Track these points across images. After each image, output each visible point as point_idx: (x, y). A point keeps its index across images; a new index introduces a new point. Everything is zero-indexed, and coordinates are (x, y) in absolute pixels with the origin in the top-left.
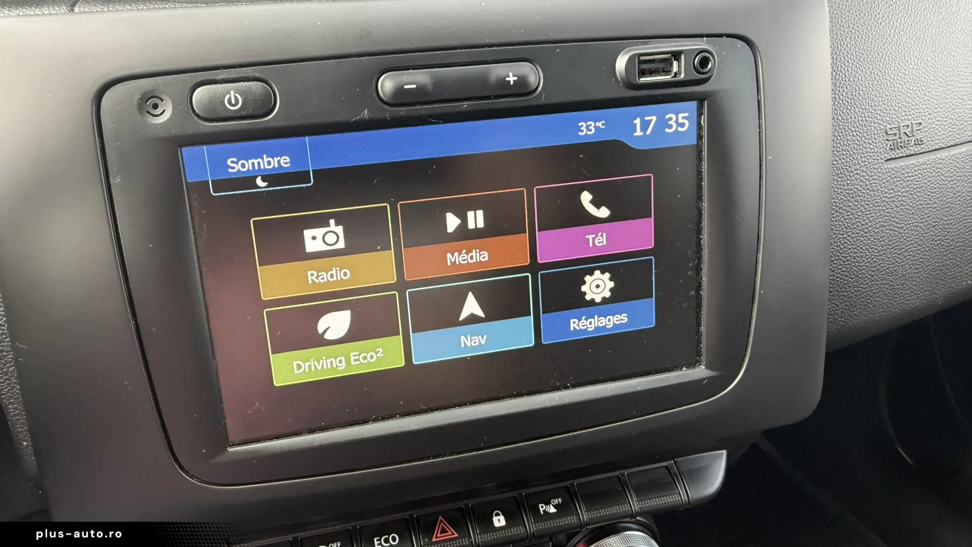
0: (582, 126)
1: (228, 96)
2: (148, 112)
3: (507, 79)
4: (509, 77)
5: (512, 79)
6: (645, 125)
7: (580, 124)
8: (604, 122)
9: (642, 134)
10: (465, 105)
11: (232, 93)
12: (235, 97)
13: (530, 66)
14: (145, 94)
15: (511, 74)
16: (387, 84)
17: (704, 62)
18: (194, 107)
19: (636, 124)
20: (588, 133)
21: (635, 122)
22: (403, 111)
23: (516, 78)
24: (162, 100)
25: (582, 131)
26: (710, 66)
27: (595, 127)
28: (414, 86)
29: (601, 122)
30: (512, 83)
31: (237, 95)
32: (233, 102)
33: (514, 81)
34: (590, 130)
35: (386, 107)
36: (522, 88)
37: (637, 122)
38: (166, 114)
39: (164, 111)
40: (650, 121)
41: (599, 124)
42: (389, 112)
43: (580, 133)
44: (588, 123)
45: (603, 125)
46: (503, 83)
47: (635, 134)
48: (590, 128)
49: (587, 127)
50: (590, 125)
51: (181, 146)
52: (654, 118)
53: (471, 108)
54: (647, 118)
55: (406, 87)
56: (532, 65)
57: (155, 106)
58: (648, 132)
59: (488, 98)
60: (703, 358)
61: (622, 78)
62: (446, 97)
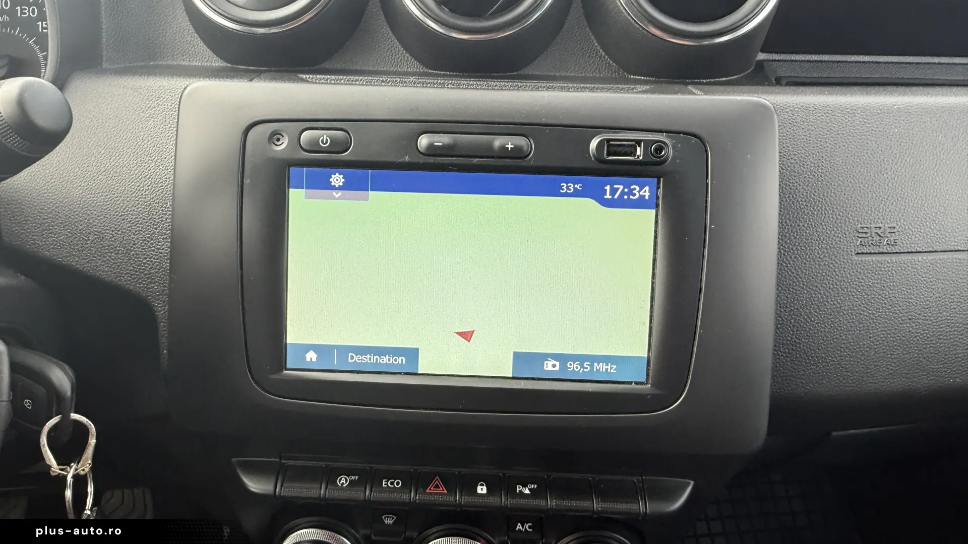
0: (564, 186)
1: (322, 138)
2: (273, 143)
3: (507, 146)
4: (508, 145)
5: (510, 146)
6: (614, 191)
7: (562, 184)
8: (581, 185)
9: (610, 197)
10: (475, 161)
11: (325, 136)
12: (326, 139)
13: (524, 139)
14: (274, 131)
15: (510, 143)
16: (424, 141)
17: (659, 150)
18: (301, 143)
19: (606, 189)
20: (568, 191)
21: (606, 188)
22: (431, 160)
23: (513, 146)
24: (283, 137)
25: (563, 189)
26: (663, 153)
27: (574, 188)
28: (441, 144)
29: (579, 185)
30: (509, 149)
31: (327, 138)
32: (325, 142)
33: (511, 148)
34: (570, 190)
35: (421, 155)
36: (518, 154)
37: (608, 188)
38: (283, 145)
39: (283, 143)
40: (618, 189)
41: (577, 186)
42: (422, 160)
43: (561, 191)
44: (569, 185)
45: (580, 187)
46: (503, 148)
47: (605, 197)
48: (570, 188)
49: (568, 188)
50: (571, 186)
51: (290, 166)
52: (621, 187)
53: (478, 163)
54: (615, 186)
55: (435, 144)
56: (526, 138)
57: (278, 140)
58: (616, 197)
59: (494, 157)
60: (650, 378)
61: (594, 155)
62: (463, 153)
